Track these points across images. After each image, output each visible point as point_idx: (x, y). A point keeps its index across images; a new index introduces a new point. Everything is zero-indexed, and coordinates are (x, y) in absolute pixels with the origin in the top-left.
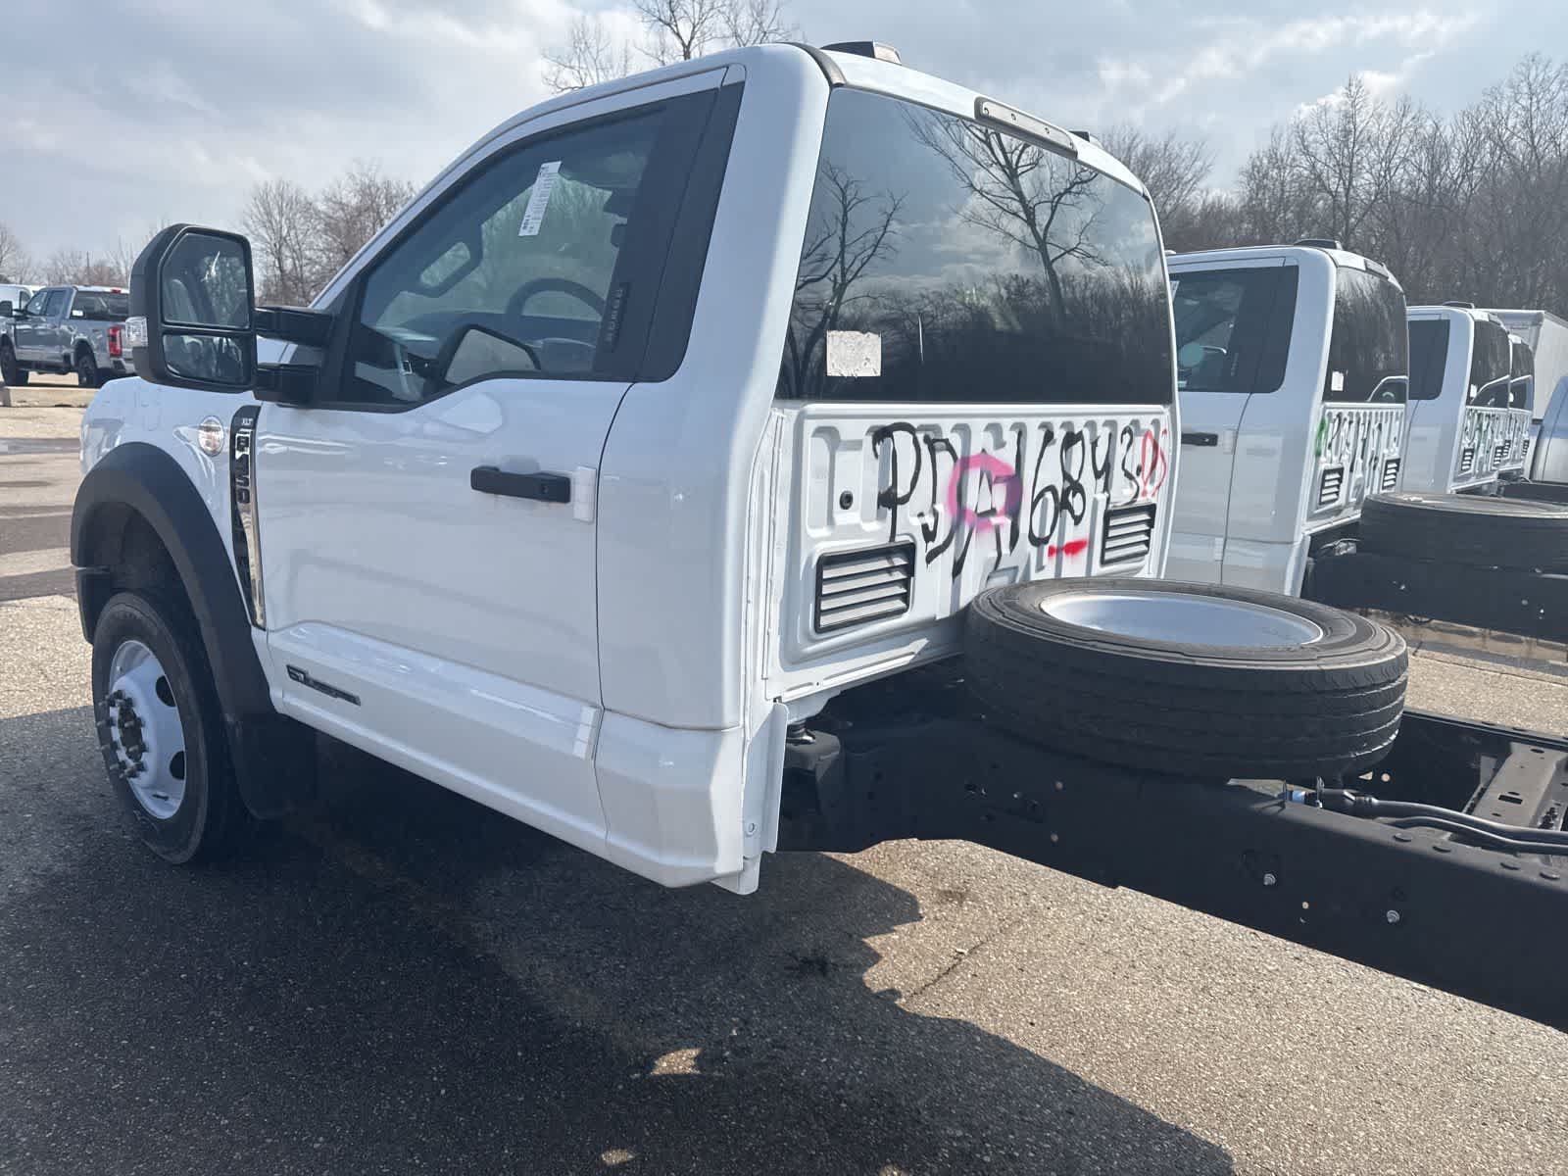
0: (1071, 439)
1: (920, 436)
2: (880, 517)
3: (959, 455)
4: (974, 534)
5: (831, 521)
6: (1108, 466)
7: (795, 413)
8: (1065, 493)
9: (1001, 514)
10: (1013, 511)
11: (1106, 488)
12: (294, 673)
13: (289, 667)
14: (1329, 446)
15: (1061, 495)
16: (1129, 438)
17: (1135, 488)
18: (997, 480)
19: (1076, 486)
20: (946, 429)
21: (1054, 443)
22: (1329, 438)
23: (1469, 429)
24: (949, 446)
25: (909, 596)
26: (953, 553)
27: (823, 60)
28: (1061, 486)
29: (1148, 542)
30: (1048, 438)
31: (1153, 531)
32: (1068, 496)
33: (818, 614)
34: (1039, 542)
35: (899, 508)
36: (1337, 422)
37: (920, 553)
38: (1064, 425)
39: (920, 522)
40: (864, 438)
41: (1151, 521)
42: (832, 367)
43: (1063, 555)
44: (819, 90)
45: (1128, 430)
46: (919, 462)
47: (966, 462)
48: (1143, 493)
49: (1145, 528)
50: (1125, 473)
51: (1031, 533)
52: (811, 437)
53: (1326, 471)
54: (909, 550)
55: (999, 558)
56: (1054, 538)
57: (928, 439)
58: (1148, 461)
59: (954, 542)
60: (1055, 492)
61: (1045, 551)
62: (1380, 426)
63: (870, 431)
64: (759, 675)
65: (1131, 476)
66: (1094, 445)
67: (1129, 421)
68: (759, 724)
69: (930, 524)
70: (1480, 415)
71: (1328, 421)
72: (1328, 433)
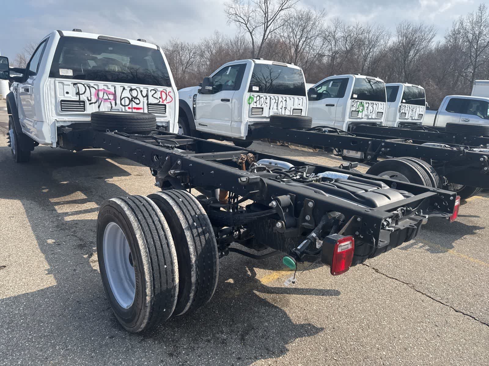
0: (131, 90)
1: (86, 85)
2: (77, 96)
3: (97, 89)
4: (103, 102)
5: (64, 95)
6: (147, 96)
7: (54, 79)
8: (132, 99)
9: (112, 100)
10: (115, 99)
11: (147, 99)
12: (23, 125)
14: (255, 102)
15: (130, 99)
16: (155, 92)
17: (159, 101)
18: (109, 94)
19: (136, 98)
20: (92, 85)
21: (126, 90)
22: (255, 101)
23: (355, 105)
24: (93, 87)
25: (85, 109)
26: (97, 104)
27: (60, 32)
28: (130, 97)
29: (165, 111)
30: (124, 89)
31: (166, 110)
32: (133, 99)
33: (62, 108)
34: (125, 106)
35: (80, 95)
36: (258, 97)
37: (87, 103)
38: (128, 87)
39: (86, 98)
40: (70, 84)
41: (165, 108)
42: (61, 74)
43: (133, 109)
44: (58, 37)
45: (153, 90)
46: (86, 89)
47: (98, 90)
48: (162, 102)
49: (164, 108)
50: (154, 98)
51: (121, 104)
52: (58, 83)
53: (253, 108)
54: (84, 102)
55: (112, 107)
56: (130, 106)
57: (87, 86)
58: (164, 96)
59: (97, 103)
60: (128, 98)
61: (127, 108)
62: (286, 100)
63: (72, 83)
64: (51, 115)
65: (157, 99)
66: (141, 91)
67: (153, 88)
68: (51, 123)
69: (90, 99)
70: (361, 102)
71: (253, 97)
72: (253, 99)
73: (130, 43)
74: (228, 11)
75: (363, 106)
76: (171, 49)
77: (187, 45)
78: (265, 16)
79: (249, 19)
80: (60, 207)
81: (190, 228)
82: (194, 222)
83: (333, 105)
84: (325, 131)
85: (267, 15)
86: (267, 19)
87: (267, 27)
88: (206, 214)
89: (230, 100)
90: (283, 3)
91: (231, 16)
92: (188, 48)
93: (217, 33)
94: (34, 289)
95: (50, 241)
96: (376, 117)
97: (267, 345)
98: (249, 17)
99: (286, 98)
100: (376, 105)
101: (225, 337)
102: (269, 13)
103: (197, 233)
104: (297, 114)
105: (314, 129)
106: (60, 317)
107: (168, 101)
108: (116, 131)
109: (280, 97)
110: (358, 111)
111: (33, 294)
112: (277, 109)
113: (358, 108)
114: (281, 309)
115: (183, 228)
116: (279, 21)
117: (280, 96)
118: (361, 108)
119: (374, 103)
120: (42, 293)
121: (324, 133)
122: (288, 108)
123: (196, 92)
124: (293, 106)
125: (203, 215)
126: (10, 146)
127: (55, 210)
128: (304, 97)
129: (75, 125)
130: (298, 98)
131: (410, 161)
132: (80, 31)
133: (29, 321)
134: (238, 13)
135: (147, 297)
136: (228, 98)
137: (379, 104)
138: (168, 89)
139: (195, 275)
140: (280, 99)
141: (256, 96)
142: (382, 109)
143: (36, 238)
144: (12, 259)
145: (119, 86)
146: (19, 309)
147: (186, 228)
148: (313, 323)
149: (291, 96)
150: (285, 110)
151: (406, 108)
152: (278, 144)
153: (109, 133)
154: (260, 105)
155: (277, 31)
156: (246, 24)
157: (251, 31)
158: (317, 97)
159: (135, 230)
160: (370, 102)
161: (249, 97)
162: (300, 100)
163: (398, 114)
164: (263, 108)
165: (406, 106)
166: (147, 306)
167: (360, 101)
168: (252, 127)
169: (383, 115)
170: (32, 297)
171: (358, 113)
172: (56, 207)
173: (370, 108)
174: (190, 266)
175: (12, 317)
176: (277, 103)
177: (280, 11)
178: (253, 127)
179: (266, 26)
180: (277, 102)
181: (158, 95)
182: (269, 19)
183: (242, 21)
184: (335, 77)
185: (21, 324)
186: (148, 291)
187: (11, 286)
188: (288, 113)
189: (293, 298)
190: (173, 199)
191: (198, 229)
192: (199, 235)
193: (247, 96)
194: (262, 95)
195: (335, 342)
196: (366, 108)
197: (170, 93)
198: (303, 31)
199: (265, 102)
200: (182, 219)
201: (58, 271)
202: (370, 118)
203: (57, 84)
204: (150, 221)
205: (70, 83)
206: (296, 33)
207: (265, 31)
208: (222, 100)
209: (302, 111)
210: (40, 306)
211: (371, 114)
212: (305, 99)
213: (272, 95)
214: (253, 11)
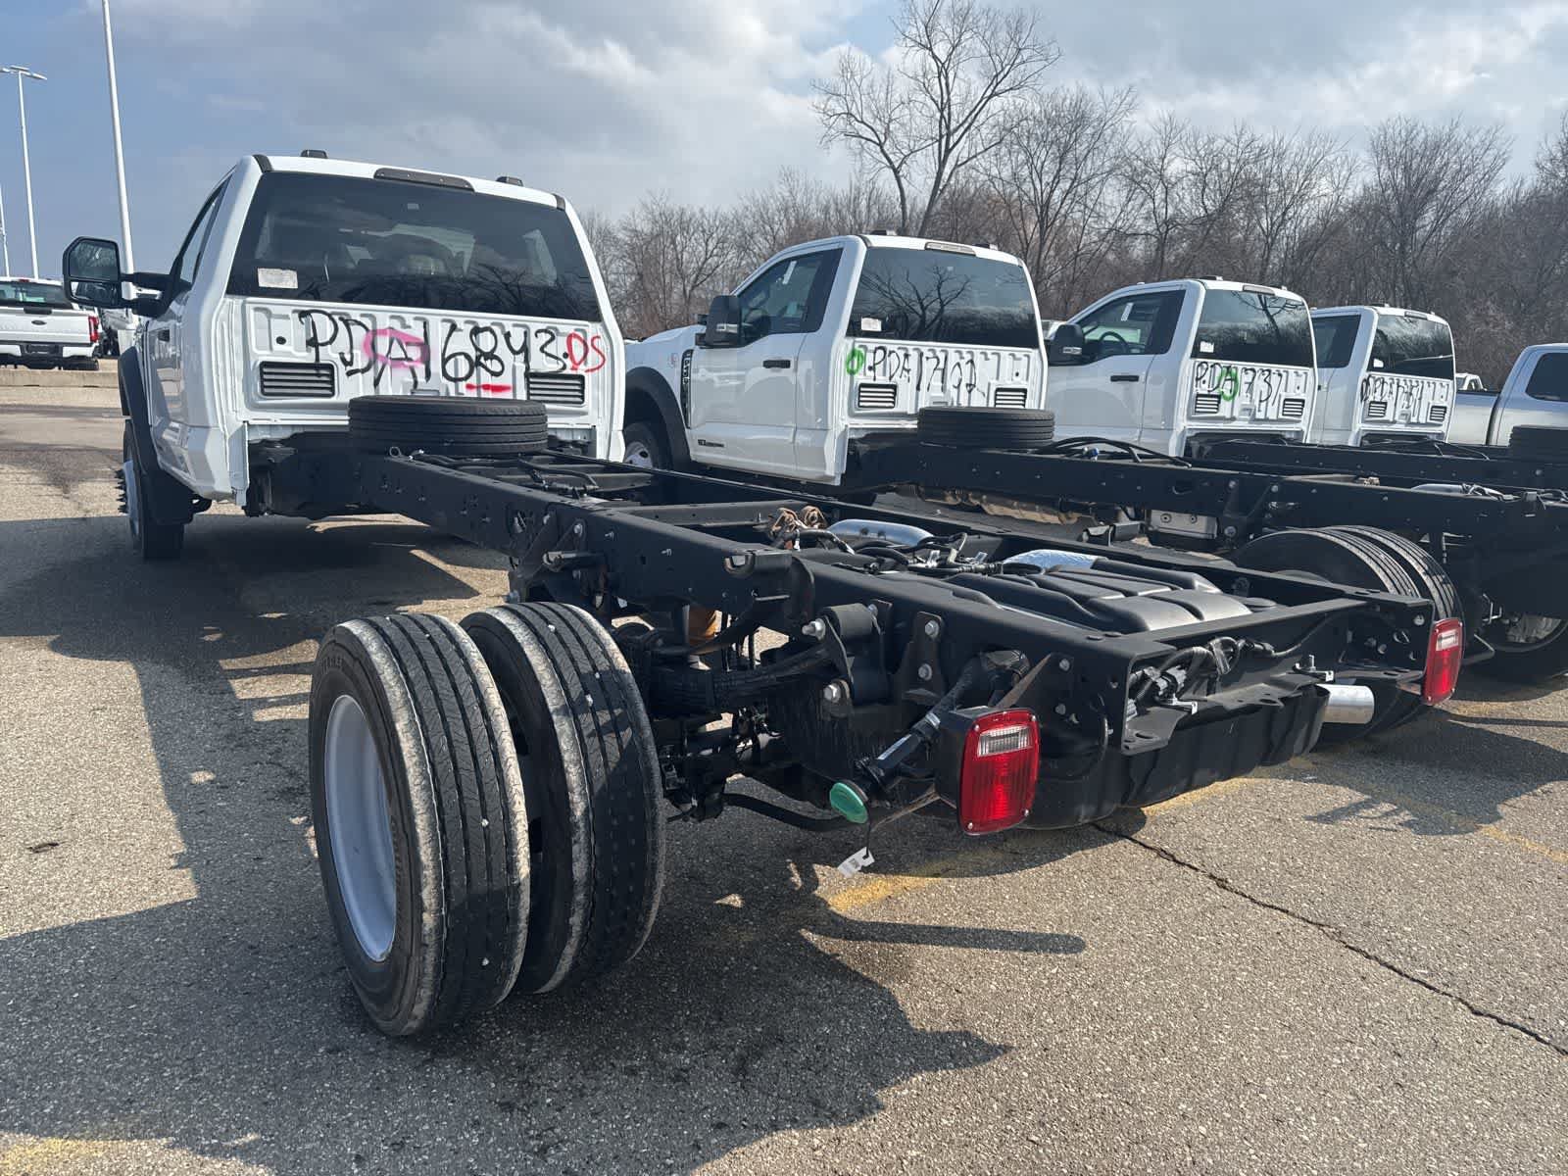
0: (476, 331)
1: (336, 318)
2: (308, 351)
3: (370, 328)
4: (388, 368)
5: (271, 348)
6: (525, 349)
7: (241, 301)
8: (478, 358)
9: (418, 361)
10: (426, 359)
11: (527, 360)
14: (870, 368)
15: (474, 358)
16: (549, 337)
17: (561, 365)
18: (408, 344)
19: (491, 356)
20: (355, 315)
21: (460, 330)
22: (869, 362)
23: (1206, 378)
24: (360, 324)
25: (332, 389)
26: (371, 374)
27: (262, 161)
28: (473, 354)
29: (583, 397)
30: (454, 328)
31: (586, 391)
32: (482, 360)
33: (263, 387)
34: (456, 380)
35: (320, 348)
36: (880, 353)
37: (341, 371)
38: (467, 322)
39: (338, 356)
40: (290, 314)
41: (583, 385)
42: (262, 284)
43: (482, 390)
44: (255, 173)
45: (546, 331)
46: (336, 329)
47: (375, 332)
48: (573, 369)
49: (577, 388)
50: (548, 355)
51: (445, 374)
52: (252, 311)
53: (863, 385)
54: (330, 367)
55: (416, 383)
56: (473, 380)
57: (341, 319)
58: (578, 352)
59: (372, 369)
60: (467, 356)
61: (462, 385)
62: (972, 361)
63: (294, 311)
64: (230, 409)
65: (557, 358)
66: (507, 336)
67: (544, 327)
68: (234, 430)
69: (348, 357)
70: (1228, 368)
71: (862, 350)
72: (864, 359)
73: (472, 190)
74: (823, 106)
75: (1234, 379)
76: (648, 229)
78: (942, 116)
79: (891, 128)
80: (247, 684)
81: (573, 709)
82: (587, 692)
83: (1135, 379)
84: (1091, 454)
85: (945, 113)
86: (948, 127)
87: (948, 151)
88: (628, 670)
89: (792, 365)
90: (997, 76)
91: (833, 119)
93: (788, 176)
94: (129, 908)
95: (200, 777)
96: (1281, 416)
97: (818, 1091)
98: (890, 121)
99: (971, 353)
100: (1280, 375)
101: (687, 1061)
102: (953, 108)
103: (593, 727)
104: (1010, 404)
105: (1054, 448)
106: (192, 988)
107: (590, 366)
108: (421, 452)
109: (951, 352)
110: (1219, 397)
111: (122, 922)
112: (943, 389)
113: (1218, 386)
114: (881, 987)
115: (548, 710)
116: (984, 131)
117: (952, 348)
118: (1228, 386)
119: (1273, 370)
120: (151, 919)
121: (1086, 460)
122: (981, 385)
123: (692, 345)
124: (997, 378)
125: (619, 673)
126: (123, 509)
127: (232, 692)
128: (1033, 353)
129: (303, 440)
130: (1013, 355)
131: (1353, 538)
132: (322, 155)
133: (96, 997)
134: (854, 111)
135: (426, 916)
136: (785, 358)
137: (1291, 372)
138: (592, 329)
139: (584, 856)
140: (953, 358)
141: (872, 347)
142: (1302, 388)
143: (161, 767)
144: (79, 826)
145: (438, 319)
146: (74, 964)
147: (557, 711)
148: (979, 1033)
149: (990, 349)
150: (970, 392)
151: (1386, 387)
152: (950, 500)
153: (400, 459)
154: (888, 375)
155: (981, 162)
156: (881, 145)
157: (896, 165)
158: (1083, 352)
159: (393, 706)
160: (1258, 366)
161: (849, 352)
162: (1020, 359)
163: (1359, 408)
164: (894, 387)
165: (1387, 379)
166: (427, 945)
167: (1225, 363)
168: (859, 445)
169: (1306, 410)
170: (117, 930)
171: (1219, 402)
172: (236, 684)
173: (1260, 385)
174: (567, 828)
175: (49, 984)
176: (944, 371)
177: (990, 97)
178: (863, 448)
179: (943, 149)
180: (941, 365)
181: (559, 347)
182: (953, 125)
183: (869, 134)
184: (1142, 288)
185: (72, 1005)
186: (428, 895)
187: (61, 900)
188: (978, 401)
189: (927, 958)
190: (529, 625)
191: (598, 713)
192: (599, 732)
193: (843, 349)
194: (892, 344)
195: (1043, 1091)
196: (1244, 387)
197: (596, 341)
198: (1062, 159)
199: (904, 368)
200: (549, 683)
201: (208, 862)
202: (1259, 420)
203: (251, 314)
204: (443, 685)
205: (288, 311)
206: (1039, 164)
207: (942, 164)
208: (768, 364)
209: (1025, 396)
210: (138, 955)
211: (1264, 404)
212: (1037, 357)
213: (925, 346)
214: (903, 103)
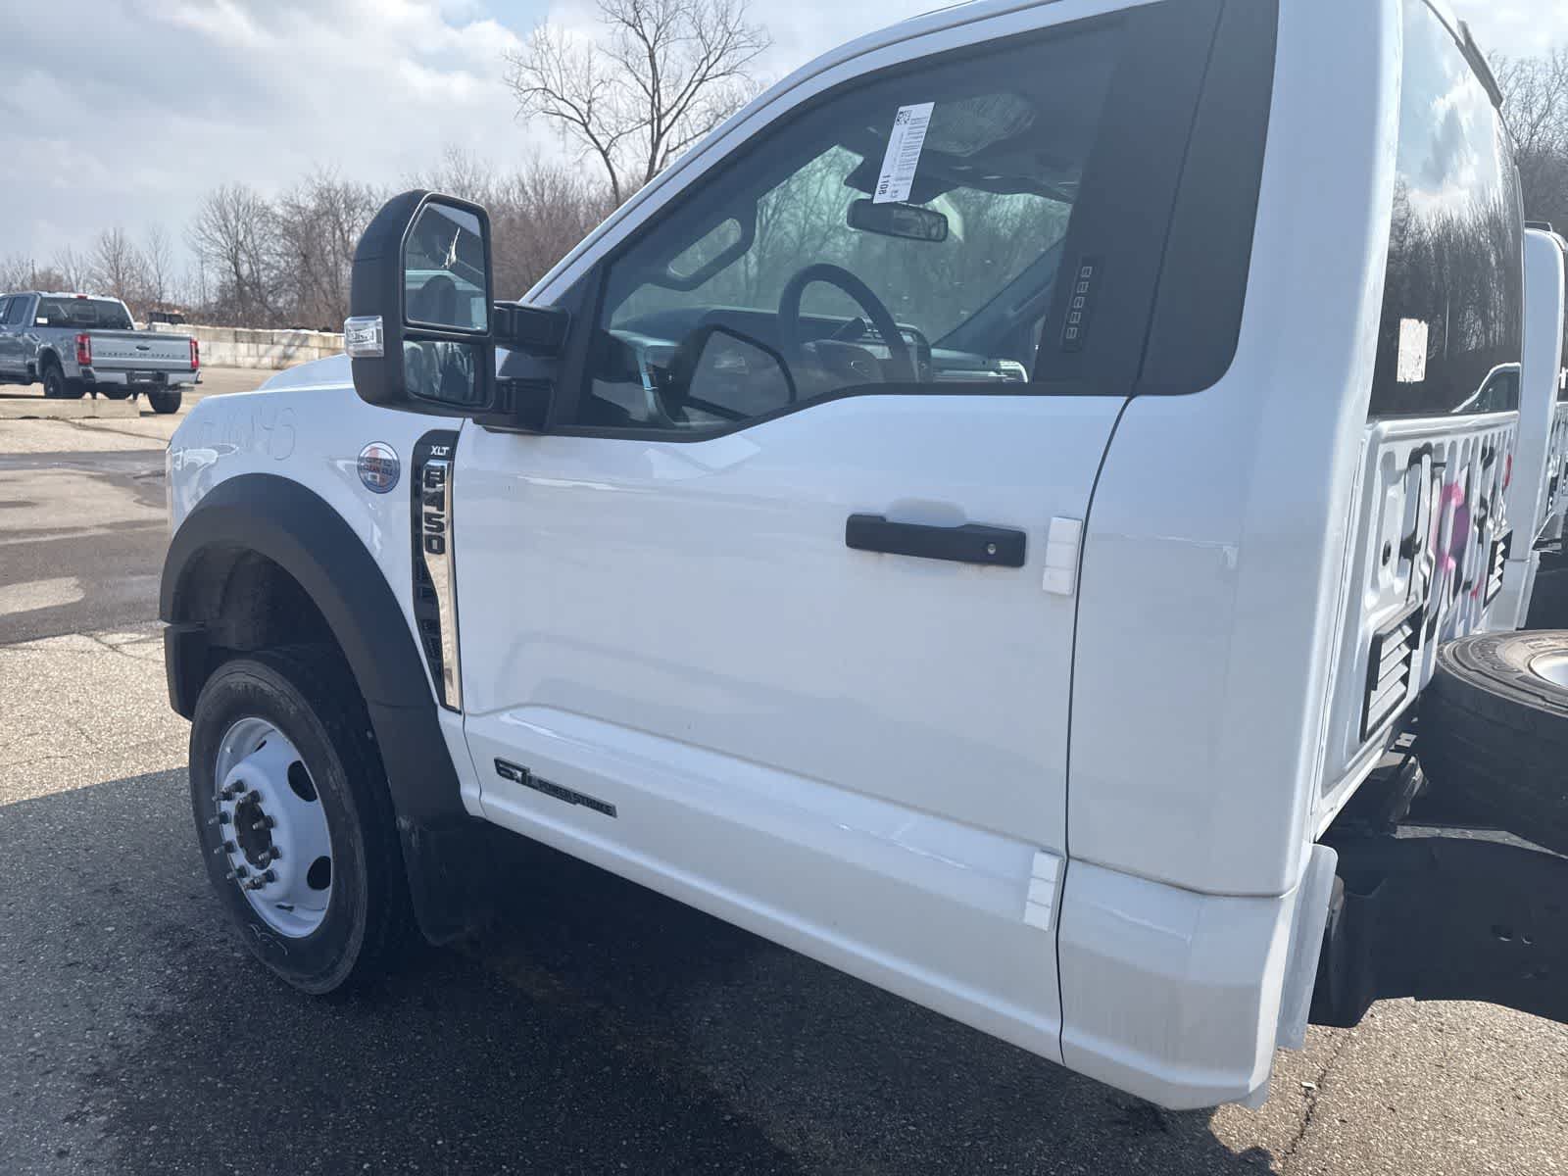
12: (504, 769)
13: (497, 762)
20: (1446, 451)
25: (1407, 679)
33: (1364, 718)
35: (1415, 558)
74: (515, 80)
76: (312, 205)
77: (365, 192)
78: (653, 101)
79: (593, 109)
85: (656, 98)
86: (659, 109)
87: (660, 135)
90: (707, 58)
91: (528, 94)
92: (369, 202)
93: (453, 154)
98: (592, 99)
102: (662, 95)
134: (551, 86)
156: (585, 125)
157: (604, 147)
177: (701, 81)
179: (655, 134)
182: (663, 111)
183: (571, 112)
205: (1407, 455)
207: (655, 147)
214: (602, 81)
